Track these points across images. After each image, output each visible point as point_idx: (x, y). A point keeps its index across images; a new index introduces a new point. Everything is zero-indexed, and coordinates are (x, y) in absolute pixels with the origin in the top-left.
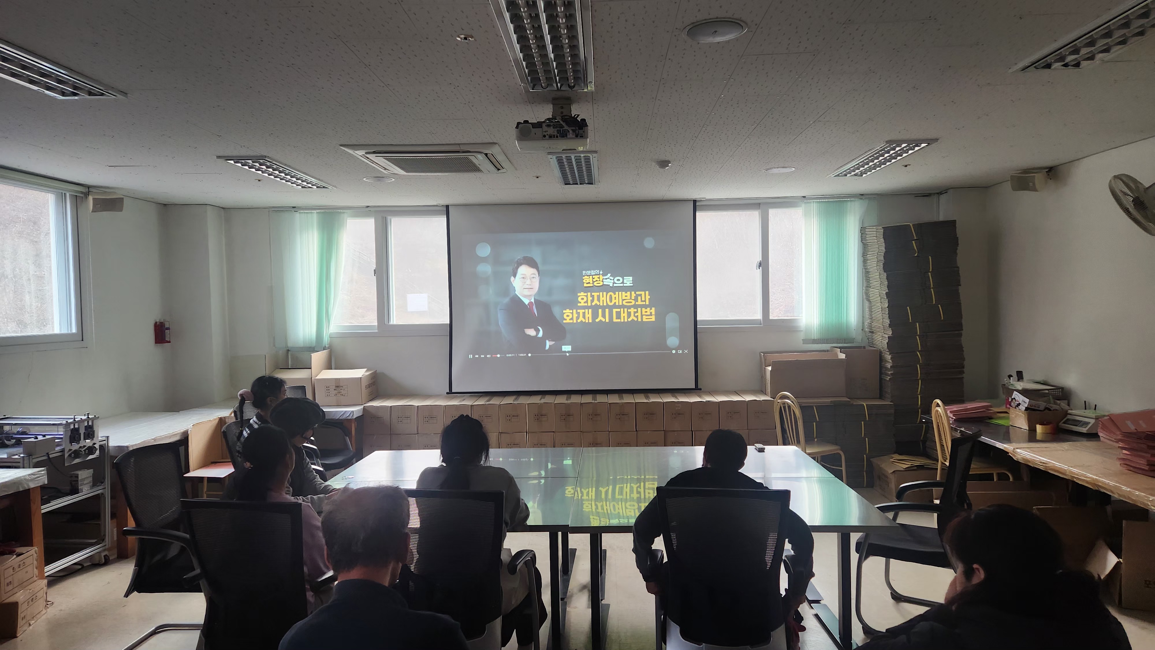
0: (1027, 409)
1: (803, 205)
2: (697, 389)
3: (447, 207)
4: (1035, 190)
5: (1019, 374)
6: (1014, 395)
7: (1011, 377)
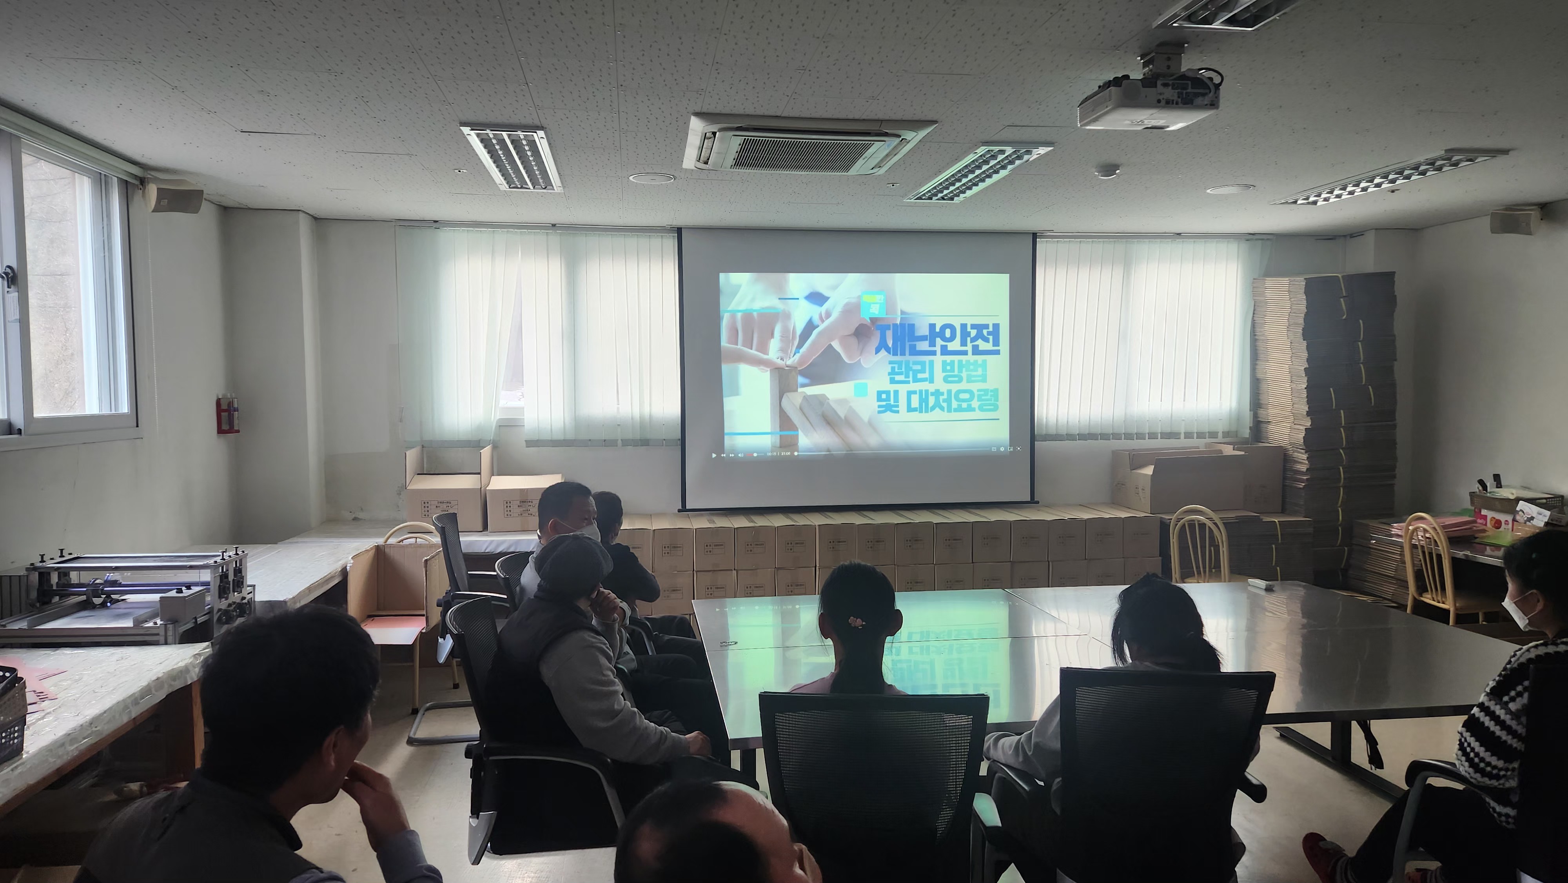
2: (1033, 502)
3: (679, 229)
5: (1497, 478)
6: (1522, 505)
7: (1482, 483)
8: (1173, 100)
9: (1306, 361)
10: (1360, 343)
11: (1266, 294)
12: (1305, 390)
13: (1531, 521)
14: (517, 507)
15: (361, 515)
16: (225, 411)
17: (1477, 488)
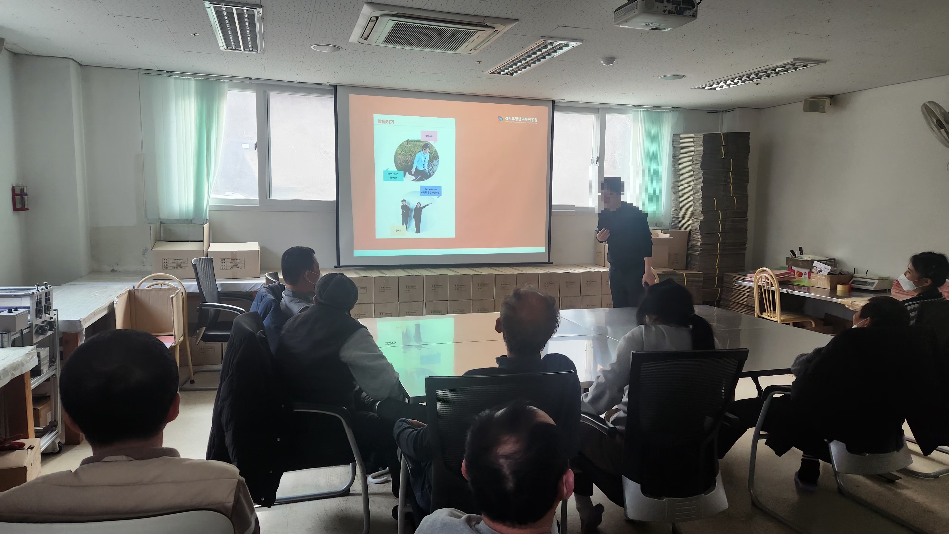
0: (829, 274)
1: (633, 113)
2: (549, 263)
3: (335, 87)
4: (824, 112)
5: (801, 249)
6: (815, 263)
7: (792, 251)
8: (672, 11)
9: (702, 182)
10: (730, 173)
11: (680, 143)
12: (701, 199)
13: (821, 272)
14: (229, 263)
15: (116, 268)
16: (18, 195)
17: (790, 254)
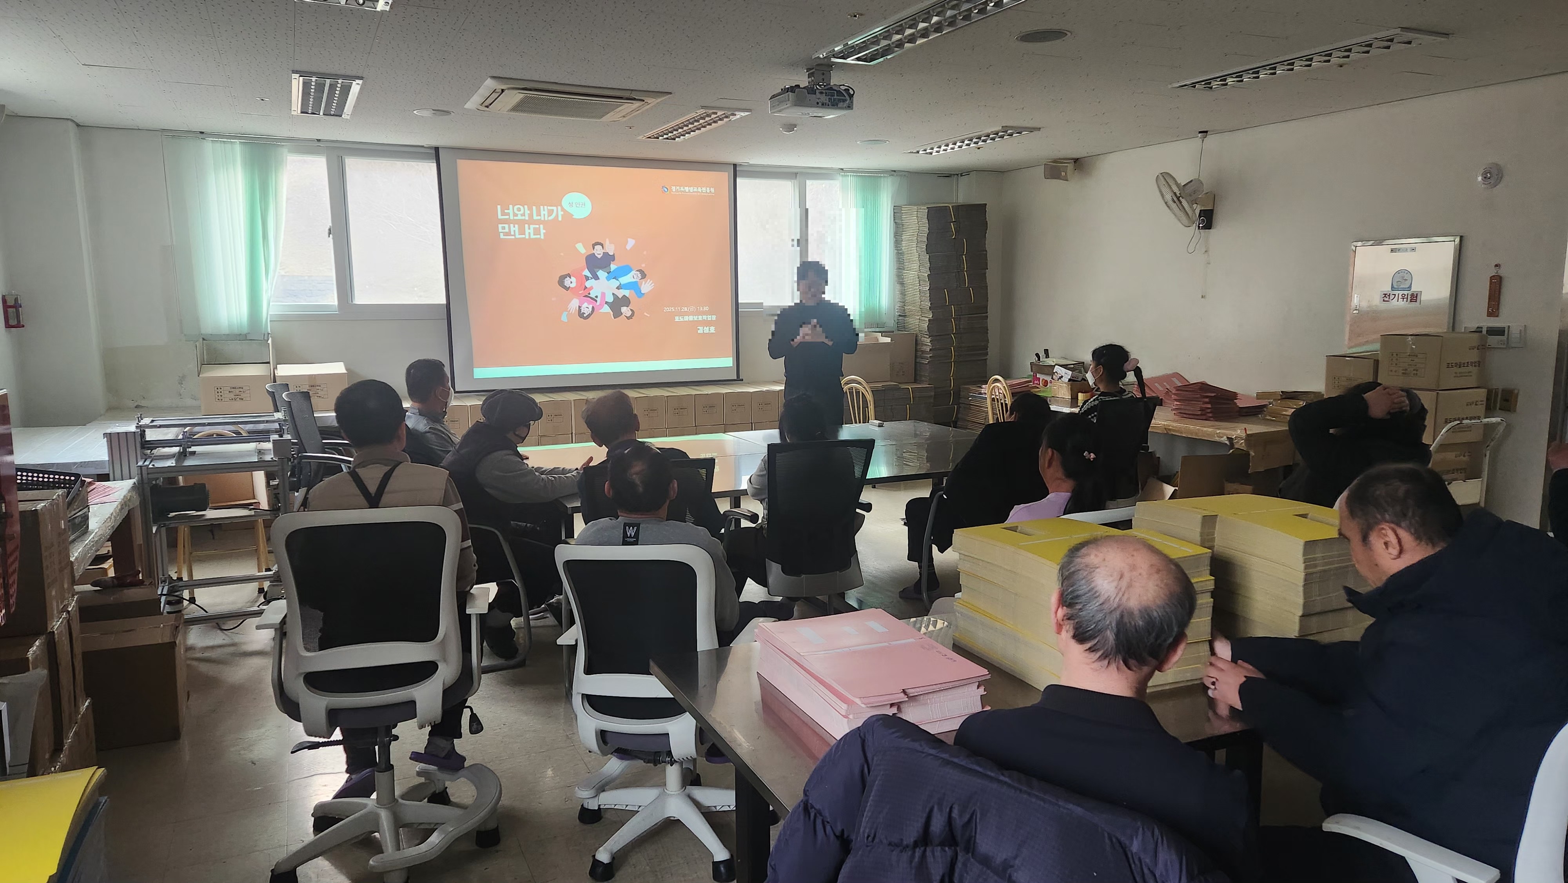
0: (1070, 380)
1: (841, 178)
2: (739, 380)
3: (437, 149)
4: (1067, 180)
5: (1046, 351)
6: (1057, 369)
7: (1037, 355)
8: (826, 103)
9: (928, 269)
10: (964, 256)
11: (903, 218)
12: (928, 291)
13: (1061, 379)
15: (143, 403)
16: (10, 307)
17: (1034, 359)
